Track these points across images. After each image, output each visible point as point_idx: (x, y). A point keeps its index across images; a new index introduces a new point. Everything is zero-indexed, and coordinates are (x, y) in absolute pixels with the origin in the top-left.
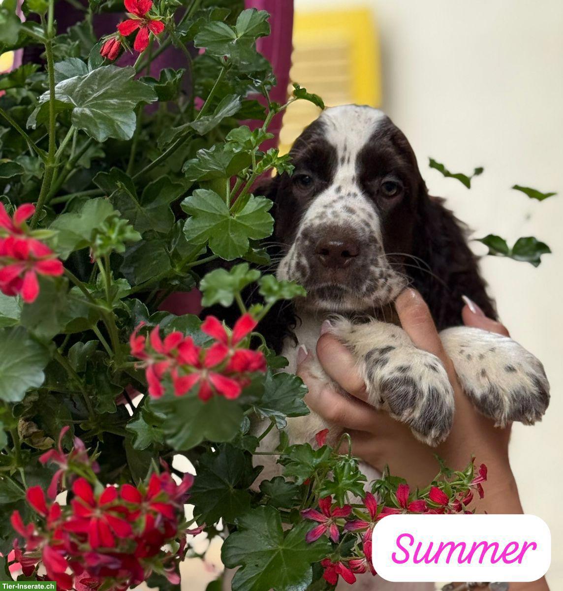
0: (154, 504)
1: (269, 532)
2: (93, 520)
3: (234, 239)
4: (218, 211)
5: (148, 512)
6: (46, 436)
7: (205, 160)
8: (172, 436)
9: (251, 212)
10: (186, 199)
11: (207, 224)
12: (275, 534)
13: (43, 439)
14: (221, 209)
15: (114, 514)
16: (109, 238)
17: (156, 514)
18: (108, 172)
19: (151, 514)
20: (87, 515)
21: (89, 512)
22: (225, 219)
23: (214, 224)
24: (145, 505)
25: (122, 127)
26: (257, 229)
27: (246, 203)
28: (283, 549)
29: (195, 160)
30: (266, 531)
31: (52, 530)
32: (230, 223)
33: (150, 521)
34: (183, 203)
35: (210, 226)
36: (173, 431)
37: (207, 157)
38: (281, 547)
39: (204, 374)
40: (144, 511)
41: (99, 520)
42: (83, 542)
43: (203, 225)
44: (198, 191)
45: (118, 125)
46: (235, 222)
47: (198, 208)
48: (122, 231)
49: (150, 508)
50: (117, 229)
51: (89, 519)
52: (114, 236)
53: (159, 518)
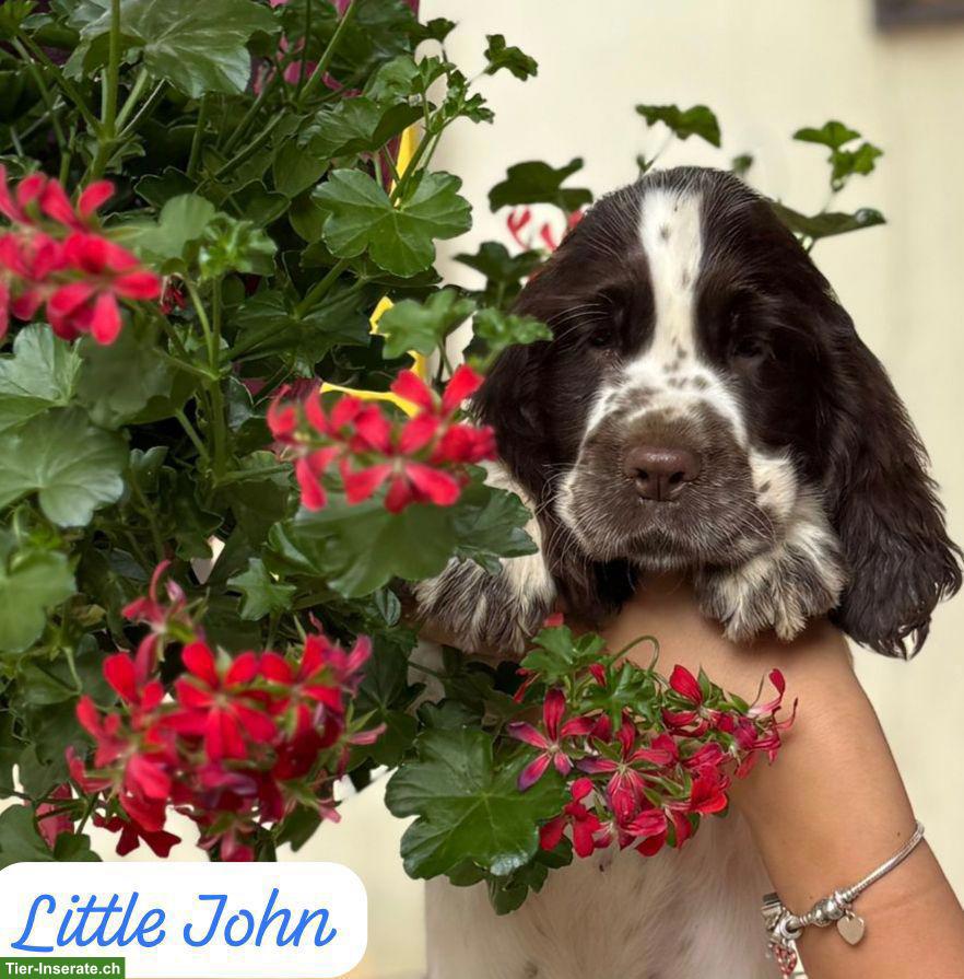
0: (311, 688)
1: (470, 767)
2: (214, 712)
3: (408, 244)
4: (371, 202)
5: (301, 700)
6: (92, 602)
7: (331, 126)
8: (338, 575)
9: (429, 197)
10: (319, 187)
11: (359, 225)
12: (479, 772)
13: (85, 608)
14: (377, 198)
15: (248, 703)
16: (224, 251)
17: (314, 703)
18: (161, 174)
19: (306, 704)
20: (204, 704)
21: (204, 698)
22: (386, 214)
23: (369, 223)
24: (298, 690)
25: (228, 73)
26: (444, 223)
27: (418, 184)
28: (490, 799)
29: (315, 128)
30: (464, 766)
31: (143, 729)
32: (395, 219)
33: (305, 718)
34: (314, 194)
35: (364, 227)
36: (339, 566)
37: (332, 121)
38: (485, 796)
39: (397, 466)
40: (294, 700)
41: (222, 711)
42: (194, 750)
43: (352, 227)
44: (336, 172)
45: (221, 71)
46: (404, 216)
47: (340, 199)
48: (243, 239)
49: (303, 694)
50: (234, 236)
51: (206, 710)
52: (230, 247)
53: (319, 710)
